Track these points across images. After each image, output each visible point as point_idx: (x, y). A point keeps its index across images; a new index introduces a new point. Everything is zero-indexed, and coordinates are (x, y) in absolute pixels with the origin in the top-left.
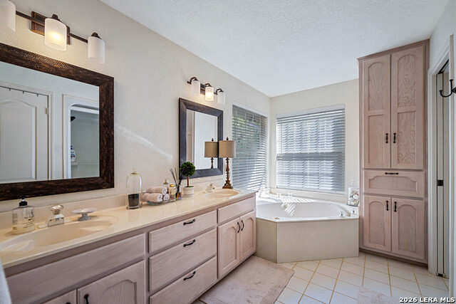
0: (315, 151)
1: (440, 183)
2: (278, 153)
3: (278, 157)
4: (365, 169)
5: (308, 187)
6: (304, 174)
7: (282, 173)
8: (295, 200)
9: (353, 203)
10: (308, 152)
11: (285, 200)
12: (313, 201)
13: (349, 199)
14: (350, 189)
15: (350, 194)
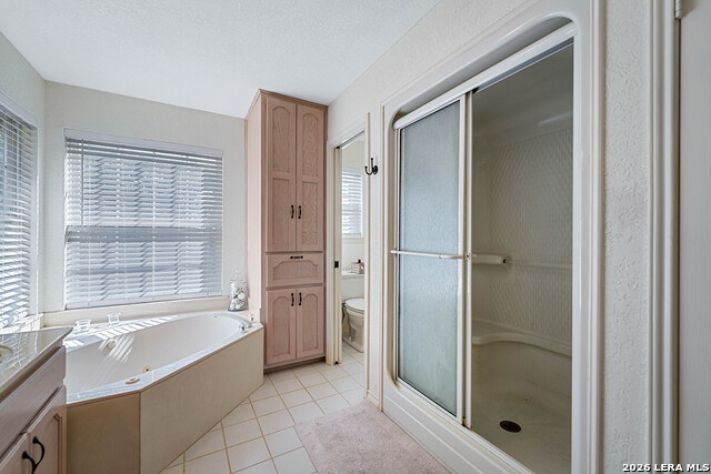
0: (169, 224)
1: (336, 265)
2: (67, 223)
3: (68, 234)
4: (269, 253)
5: (154, 293)
6: (145, 270)
7: (83, 272)
8: (132, 326)
9: (238, 307)
10: (154, 224)
11: (106, 333)
12: (169, 318)
13: (233, 301)
14: (233, 285)
15: (233, 294)
